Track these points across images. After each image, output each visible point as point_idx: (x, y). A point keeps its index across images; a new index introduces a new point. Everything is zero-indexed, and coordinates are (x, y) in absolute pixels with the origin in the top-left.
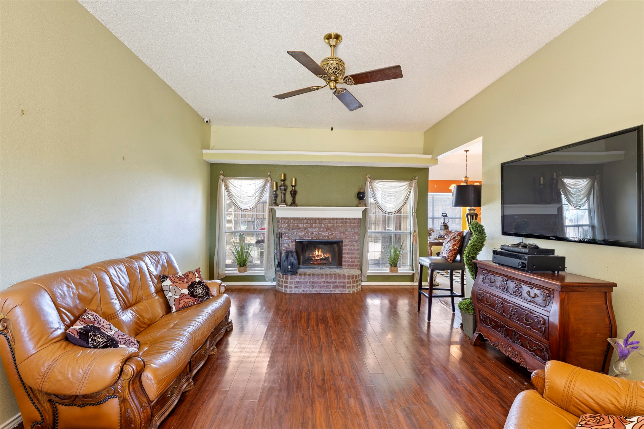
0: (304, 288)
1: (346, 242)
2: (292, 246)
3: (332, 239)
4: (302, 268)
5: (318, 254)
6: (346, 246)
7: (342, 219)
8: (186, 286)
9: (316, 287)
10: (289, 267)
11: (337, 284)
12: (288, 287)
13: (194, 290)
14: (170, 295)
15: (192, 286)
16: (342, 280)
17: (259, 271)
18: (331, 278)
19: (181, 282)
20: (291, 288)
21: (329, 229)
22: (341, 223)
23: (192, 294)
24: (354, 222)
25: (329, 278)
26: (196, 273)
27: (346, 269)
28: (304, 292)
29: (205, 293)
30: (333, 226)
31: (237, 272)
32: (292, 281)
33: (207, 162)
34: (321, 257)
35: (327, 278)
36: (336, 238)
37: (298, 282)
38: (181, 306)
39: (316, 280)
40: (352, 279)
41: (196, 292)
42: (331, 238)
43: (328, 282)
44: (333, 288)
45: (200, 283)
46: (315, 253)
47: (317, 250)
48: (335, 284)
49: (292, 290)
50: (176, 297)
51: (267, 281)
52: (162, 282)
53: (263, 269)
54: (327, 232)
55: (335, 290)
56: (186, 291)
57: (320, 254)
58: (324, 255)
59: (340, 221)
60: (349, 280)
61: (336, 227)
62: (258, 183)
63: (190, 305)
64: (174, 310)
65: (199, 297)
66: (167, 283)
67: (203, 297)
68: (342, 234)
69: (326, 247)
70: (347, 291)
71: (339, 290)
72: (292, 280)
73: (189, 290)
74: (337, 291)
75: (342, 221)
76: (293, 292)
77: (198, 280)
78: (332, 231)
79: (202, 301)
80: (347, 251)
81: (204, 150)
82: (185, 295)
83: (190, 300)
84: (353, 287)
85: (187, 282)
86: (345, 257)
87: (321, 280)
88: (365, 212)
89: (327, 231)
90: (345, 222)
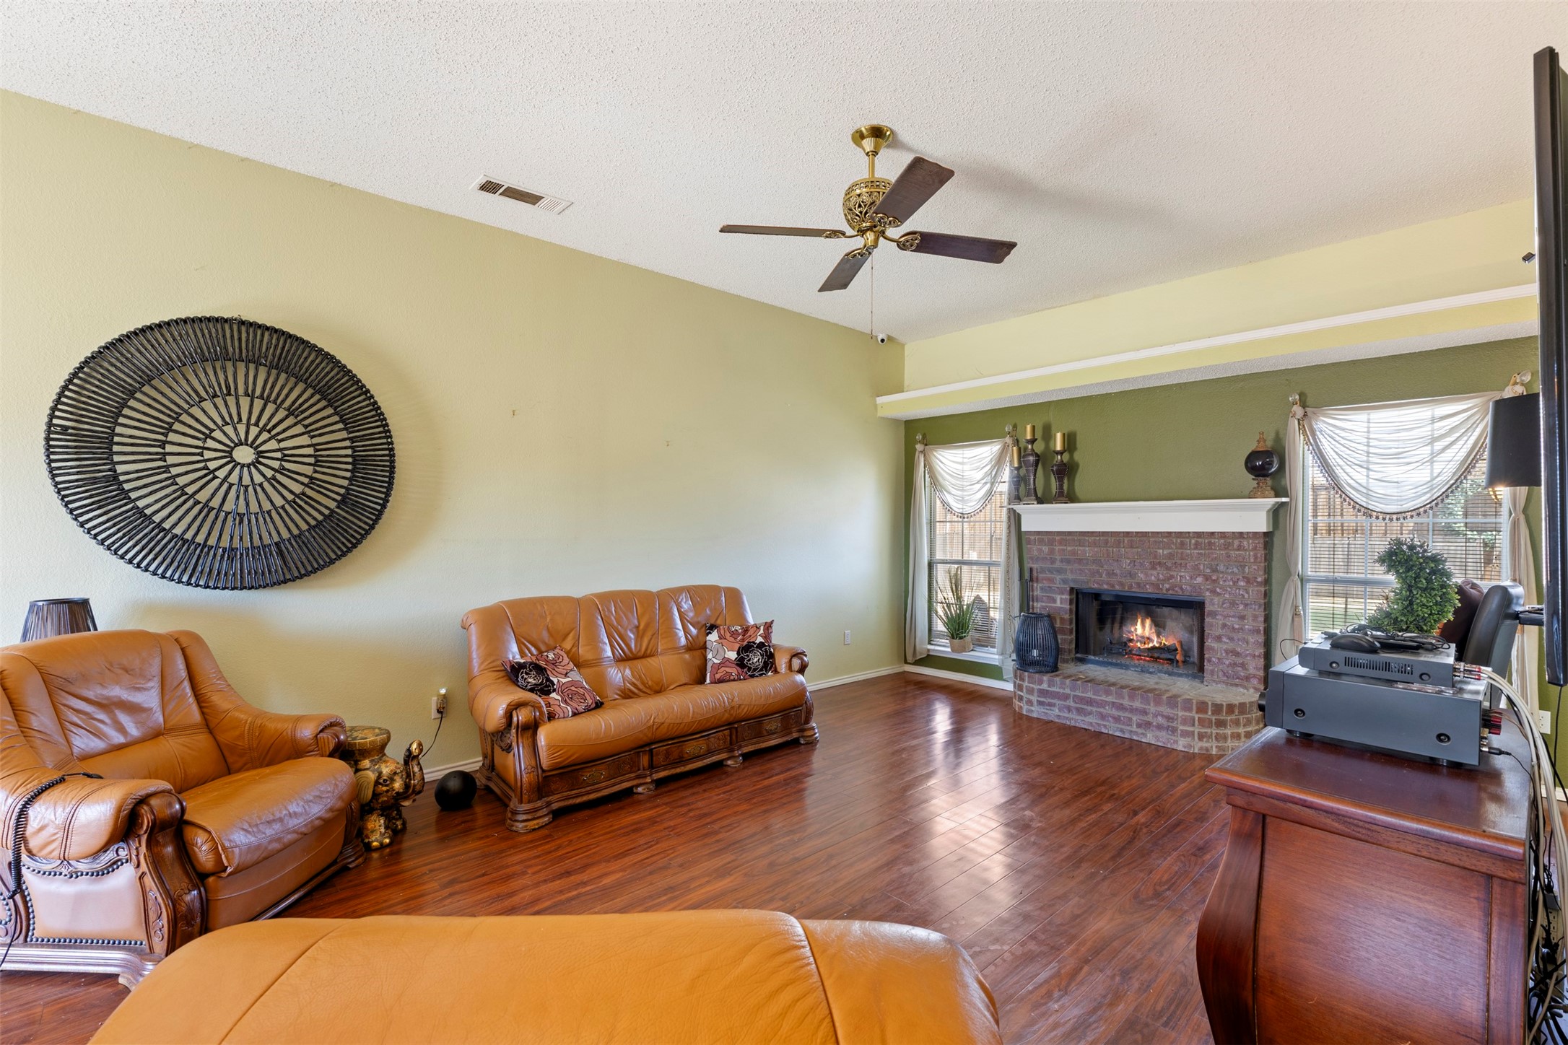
0: (1060, 710)
1: (1214, 604)
2: (1061, 603)
3: (1171, 592)
4: (1092, 663)
5: (1141, 630)
6: (1213, 614)
7: (1199, 535)
8: (737, 646)
9: (1090, 713)
10: (1035, 653)
11: (1149, 718)
12: (1025, 700)
13: (748, 656)
14: (710, 656)
15: (746, 649)
16: (1167, 711)
17: (990, 656)
18: (1132, 698)
19: (732, 639)
20: (1030, 702)
21: (1160, 563)
22: (1196, 548)
23: (741, 663)
24: (1240, 546)
25: (1127, 697)
26: (762, 628)
27: (1214, 684)
28: (1059, 721)
29: (761, 664)
30: (1171, 556)
31: (949, 650)
32: (1033, 688)
33: (895, 422)
34: (1151, 645)
35: (1120, 696)
36: (1181, 589)
37: (1042, 693)
38: (718, 676)
39: (1090, 695)
40: (1197, 713)
41: (749, 660)
42: (1168, 590)
43: (1121, 707)
44: (1139, 726)
45: (761, 645)
46: (1136, 630)
47: (1139, 621)
48: (1146, 718)
49: (1033, 709)
50: (716, 661)
51: (1005, 680)
52: (707, 634)
53: (996, 650)
54: (1155, 572)
55: (1142, 734)
56: (732, 655)
57: (1147, 633)
58: (1158, 636)
59: (1193, 541)
60: (1187, 714)
61: (1182, 559)
62: (987, 452)
63: (732, 678)
64: (708, 681)
65: (750, 668)
66: (713, 637)
67: (755, 670)
68: (1199, 580)
69: (1183, 617)
70: (1181, 744)
71: (1157, 738)
72: (1031, 685)
73: (738, 654)
74: (1150, 738)
75: (1199, 540)
76: (1035, 715)
77: (759, 640)
78: (1168, 569)
79: (752, 676)
80: (1220, 632)
81: (880, 400)
82: (728, 660)
83: (734, 671)
84: (1201, 737)
85: (743, 640)
86: (1212, 649)
87: (1104, 698)
88: (1277, 514)
89: (1153, 568)
90: (1210, 543)
